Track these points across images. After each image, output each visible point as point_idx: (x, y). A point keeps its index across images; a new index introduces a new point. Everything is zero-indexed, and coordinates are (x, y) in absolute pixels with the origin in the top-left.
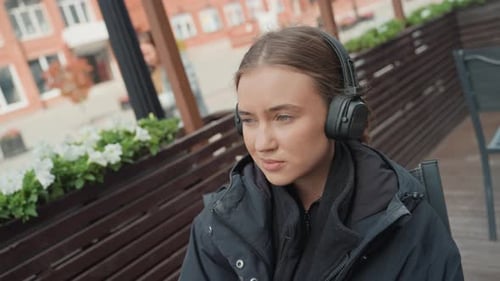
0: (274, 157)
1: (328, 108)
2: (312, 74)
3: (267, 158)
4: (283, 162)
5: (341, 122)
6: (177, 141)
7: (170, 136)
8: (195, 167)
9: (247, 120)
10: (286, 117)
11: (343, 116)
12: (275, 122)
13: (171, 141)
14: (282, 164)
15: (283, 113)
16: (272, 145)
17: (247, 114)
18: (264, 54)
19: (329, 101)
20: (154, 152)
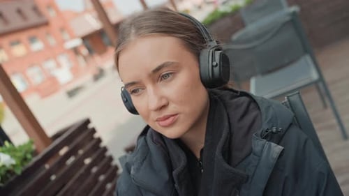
0: (167, 112)
1: (199, 61)
2: (177, 35)
3: (161, 116)
4: (176, 115)
5: (213, 66)
6: (35, 159)
7: (29, 156)
8: (53, 178)
9: (134, 92)
10: (168, 74)
11: (212, 62)
12: (160, 84)
13: (30, 160)
14: (177, 116)
15: (164, 71)
16: (164, 102)
17: (133, 84)
18: (133, 31)
19: (198, 55)
20: (19, 172)
